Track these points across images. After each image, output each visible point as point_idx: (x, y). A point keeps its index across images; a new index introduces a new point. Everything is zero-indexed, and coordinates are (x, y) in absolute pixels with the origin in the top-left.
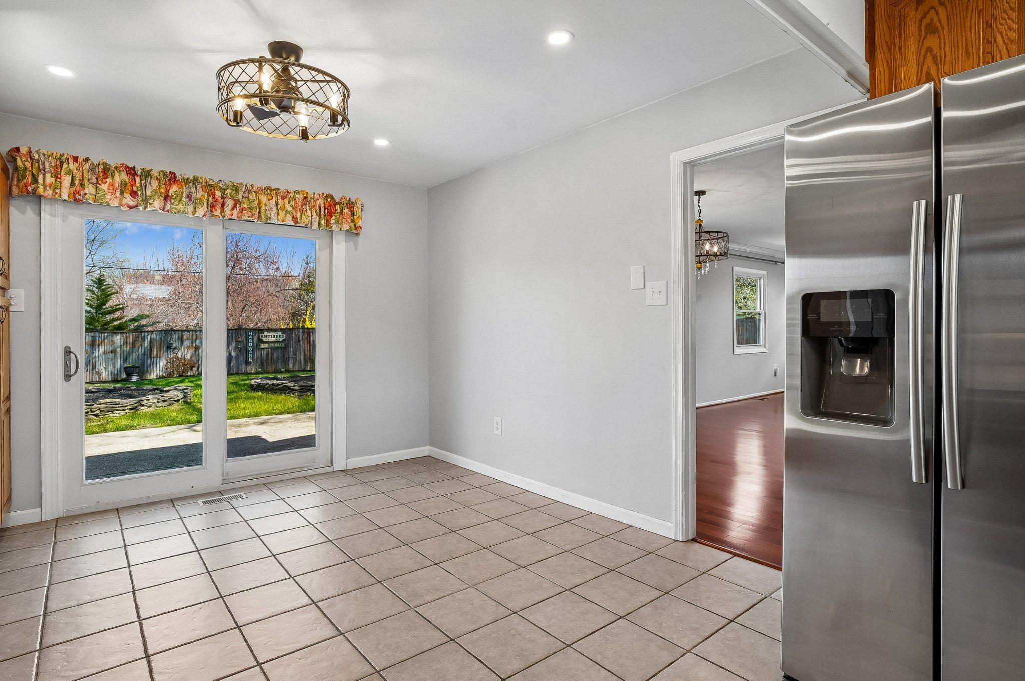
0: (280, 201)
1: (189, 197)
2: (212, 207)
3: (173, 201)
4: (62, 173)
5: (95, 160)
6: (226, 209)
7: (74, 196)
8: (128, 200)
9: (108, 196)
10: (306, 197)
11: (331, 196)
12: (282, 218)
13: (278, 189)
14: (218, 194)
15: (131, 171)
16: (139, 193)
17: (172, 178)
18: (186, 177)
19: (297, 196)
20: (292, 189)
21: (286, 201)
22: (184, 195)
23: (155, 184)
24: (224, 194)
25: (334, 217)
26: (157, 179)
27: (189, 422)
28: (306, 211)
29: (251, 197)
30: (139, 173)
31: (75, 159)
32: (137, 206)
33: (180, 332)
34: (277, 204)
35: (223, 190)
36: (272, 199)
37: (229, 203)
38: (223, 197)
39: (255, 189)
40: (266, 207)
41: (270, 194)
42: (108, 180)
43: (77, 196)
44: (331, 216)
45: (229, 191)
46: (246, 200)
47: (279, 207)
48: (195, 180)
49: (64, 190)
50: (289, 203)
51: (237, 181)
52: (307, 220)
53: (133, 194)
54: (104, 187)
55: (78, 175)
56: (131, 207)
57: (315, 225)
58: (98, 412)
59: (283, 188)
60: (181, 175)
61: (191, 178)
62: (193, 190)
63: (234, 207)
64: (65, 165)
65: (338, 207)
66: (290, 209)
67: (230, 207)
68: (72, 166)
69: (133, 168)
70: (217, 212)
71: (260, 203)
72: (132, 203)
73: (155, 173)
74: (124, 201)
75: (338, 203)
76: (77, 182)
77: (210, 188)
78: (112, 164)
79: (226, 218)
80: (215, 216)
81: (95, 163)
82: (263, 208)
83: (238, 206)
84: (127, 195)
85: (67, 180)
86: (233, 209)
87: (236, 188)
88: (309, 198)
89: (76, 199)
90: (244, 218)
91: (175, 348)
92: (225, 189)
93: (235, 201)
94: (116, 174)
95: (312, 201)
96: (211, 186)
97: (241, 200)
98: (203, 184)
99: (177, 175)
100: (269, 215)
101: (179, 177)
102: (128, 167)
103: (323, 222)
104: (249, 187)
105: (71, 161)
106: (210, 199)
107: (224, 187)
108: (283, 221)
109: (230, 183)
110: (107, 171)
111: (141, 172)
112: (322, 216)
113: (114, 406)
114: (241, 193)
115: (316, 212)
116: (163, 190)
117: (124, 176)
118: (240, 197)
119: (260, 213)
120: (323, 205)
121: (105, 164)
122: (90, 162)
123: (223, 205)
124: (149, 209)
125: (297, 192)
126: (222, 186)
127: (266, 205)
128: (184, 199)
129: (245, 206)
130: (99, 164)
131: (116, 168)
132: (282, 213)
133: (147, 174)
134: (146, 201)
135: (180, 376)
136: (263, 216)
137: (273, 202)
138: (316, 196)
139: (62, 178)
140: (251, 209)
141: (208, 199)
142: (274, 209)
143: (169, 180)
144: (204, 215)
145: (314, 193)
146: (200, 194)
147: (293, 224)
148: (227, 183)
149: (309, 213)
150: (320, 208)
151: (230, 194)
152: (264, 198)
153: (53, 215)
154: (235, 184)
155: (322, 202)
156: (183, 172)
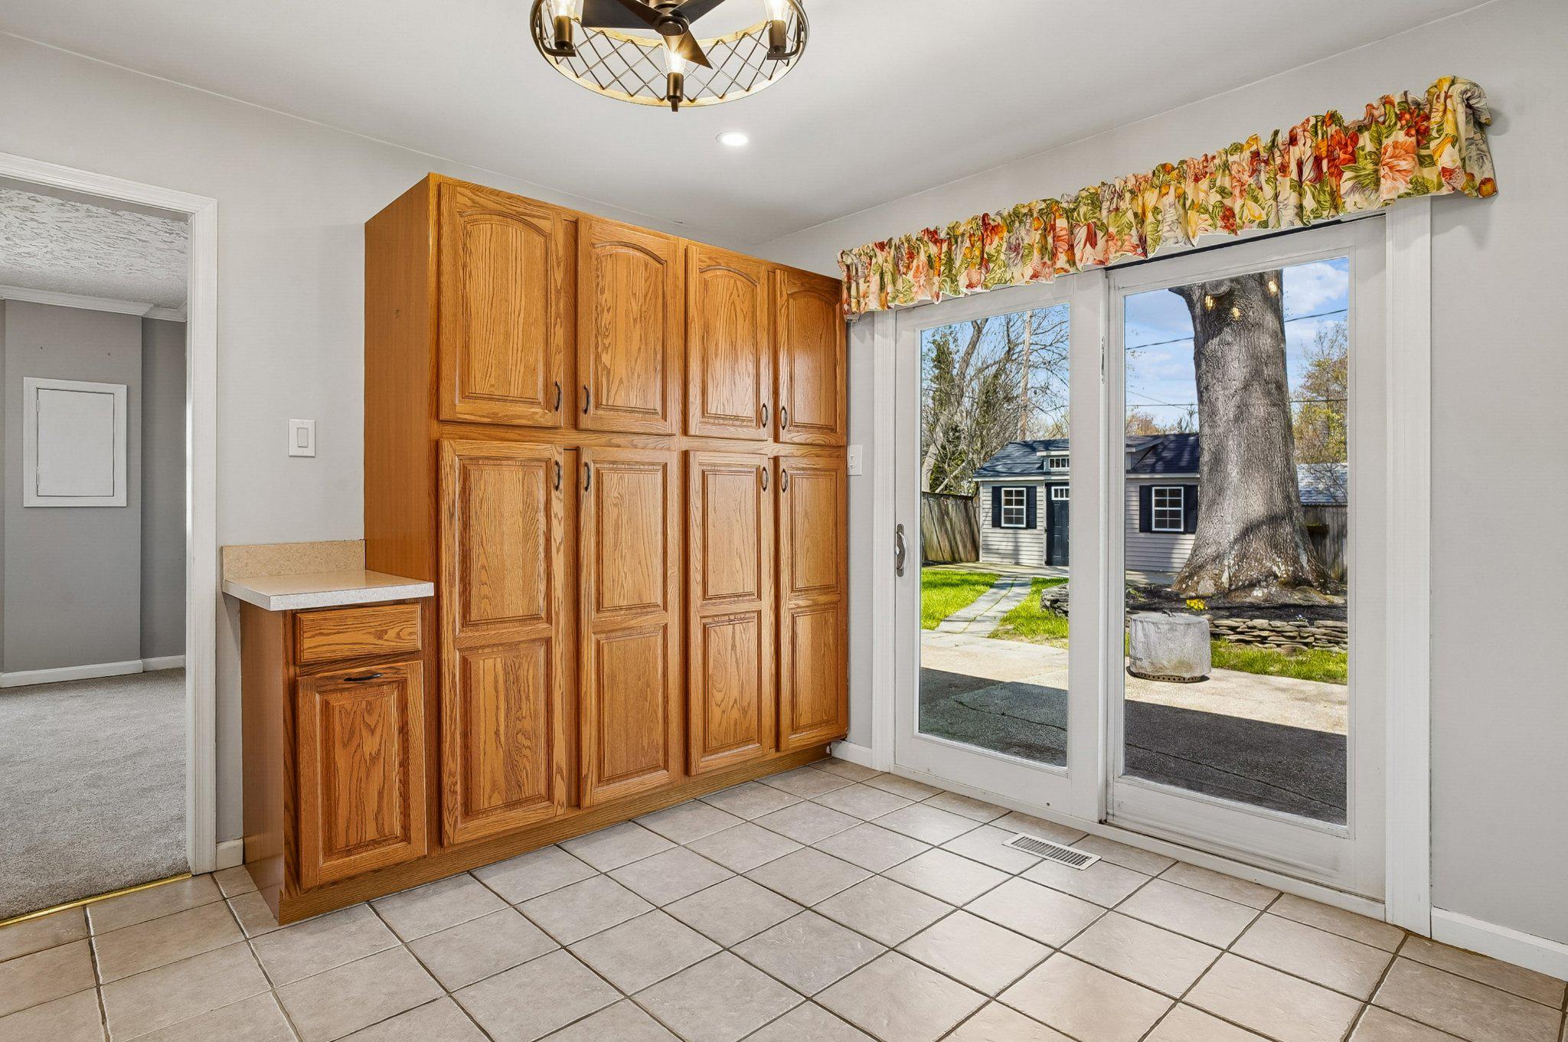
0: (1189, 187)
1: (1015, 248)
2: (1050, 254)
4: (872, 274)
5: (896, 241)
6: (1075, 251)
9: (914, 289)
10: (1256, 155)
11: (1333, 117)
13: (1183, 162)
14: (1061, 223)
15: (933, 235)
17: (987, 226)
18: (1005, 214)
19: (1231, 159)
20: (1215, 147)
21: (1204, 184)
22: (1004, 248)
23: (966, 243)
24: (1072, 219)
25: (1347, 174)
26: (969, 235)
28: (1261, 188)
29: (1123, 205)
30: (944, 236)
31: (881, 246)
32: (939, 292)
34: (1182, 197)
35: (1068, 214)
36: (1168, 193)
37: (1081, 233)
38: (1071, 229)
39: (1130, 186)
41: (1164, 184)
44: (1340, 174)
45: (1083, 209)
46: (1113, 218)
47: (1188, 203)
48: (1016, 216)
50: (1213, 184)
51: (1093, 184)
52: (1264, 213)
55: (885, 268)
59: (1194, 154)
60: (999, 214)
61: (1012, 213)
62: (1021, 233)
63: (1090, 240)
64: (874, 260)
65: (1366, 141)
67: (1081, 244)
69: (937, 232)
70: (1062, 261)
71: (1140, 218)
75: (1361, 128)
77: (1046, 219)
78: (913, 235)
79: (1078, 269)
80: (1056, 271)
81: (899, 242)
82: (1150, 219)
83: (1097, 235)
84: (936, 279)
85: (877, 280)
86: (1088, 246)
87: (1095, 201)
88: (1264, 153)
90: (1112, 261)
92: (1073, 210)
93: (1091, 227)
95: (1276, 155)
96: (1045, 213)
97: (1105, 221)
98: (1034, 214)
99: (993, 217)
100: (1161, 233)
101: (996, 220)
103: (1312, 202)
104: (1120, 185)
105: (878, 251)
106: (1050, 240)
107: (1072, 206)
109: (1084, 194)
110: (911, 249)
111: (947, 233)
112: (1312, 186)
114: (1106, 205)
115: (1289, 180)
116: (977, 253)
118: (1103, 213)
120: (1309, 153)
121: (908, 239)
122: (894, 243)
123: (1071, 245)
124: (963, 291)
125: (1237, 148)
126: (1066, 205)
127: (1155, 211)
128: (1008, 255)
129: (1113, 230)
130: (903, 243)
131: (920, 239)
132: (1194, 219)
133: (953, 234)
137: (1171, 198)
138: (1283, 137)
141: (1044, 241)
142: (1171, 215)
143: (984, 229)
144: (1034, 277)
145: (1276, 133)
146: (1030, 236)
147: (1225, 236)
148: (1074, 194)
149: (1268, 191)
150: (1300, 165)
151: (1085, 215)
152: (1151, 198)
153: (884, 336)
154: (1092, 191)
155: (1304, 150)
156: (999, 205)
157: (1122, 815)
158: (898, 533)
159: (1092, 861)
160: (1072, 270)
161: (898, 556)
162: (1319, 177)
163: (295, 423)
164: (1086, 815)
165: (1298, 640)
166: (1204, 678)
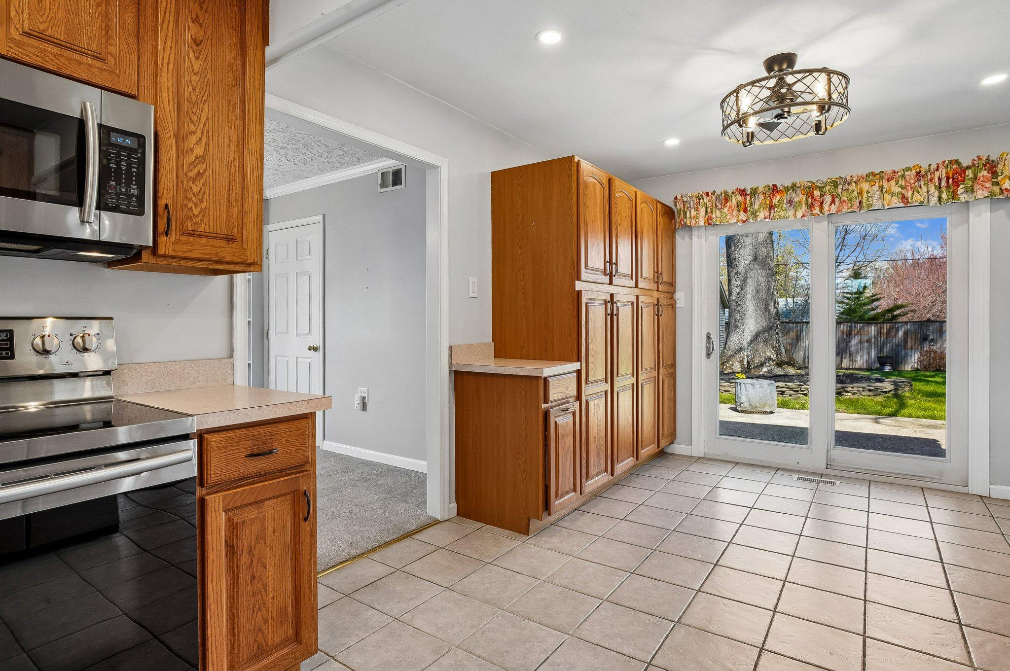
0: (885, 184)
1: (790, 202)
2: (811, 207)
3: (776, 209)
4: (700, 207)
6: (824, 206)
7: (708, 222)
8: (743, 216)
9: (728, 217)
10: (918, 173)
11: (957, 162)
12: (887, 202)
13: (882, 172)
14: (817, 193)
15: (743, 192)
16: (749, 209)
17: (774, 190)
18: (786, 186)
19: (906, 173)
20: (899, 167)
21: (893, 183)
22: (785, 202)
23: (762, 197)
24: (822, 191)
25: (962, 186)
26: (763, 194)
27: (879, 414)
28: (921, 187)
29: (850, 188)
30: (749, 192)
31: (708, 194)
32: (747, 220)
33: (938, 324)
34: (882, 187)
35: (821, 189)
36: (874, 185)
37: (828, 199)
38: (822, 195)
39: (855, 179)
40: (869, 195)
41: (872, 180)
42: (728, 204)
43: (710, 221)
44: (958, 186)
45: (828, 188)
46: (845, 193)
47: (884, 190)
48: (794, 187)
49: (701, 219)
50: (897, 183)
51: (835, 176)
52: (922, 198)
53: (745, 211)
54: (726, 210)
55: (709, 205)
56: (744, 222)
57: (934, 200)
59: (888, 169)
60: (782, 185)
61: (790, 185)
62: (794, 195)
63: (833, 202)
64: (701, 201)
65: (969, 172)
66: (898, 189)
67: (828, 203)
68: (706, 199)
69: (744, 190)
70: (817, 210)
71: (860, 193)
72: (744, 218)
73: (761, 190)
74: (740, 218)
75: (968, 167)
76: (709, 211)
77: (809, 191)
78: (730, 191)
79: (826, 214)
80: (814, 215)
81: (719, 193)
82: (865, 195)
83: (837, 200)
84: (742, 213)
85: (702, 211)
86: (831, 204)
87: (835, 184)
88: (923, 173)
89: (709, 223)
90: (844, 211)
91: (932, 340)
92: (823, 187)
93: (833, 196)
94: (734, 197)
95: (929, 174)
96: (809, 188)
97: (840, 194)
98: (802, 188)
99: (779, 186)
100: (871, 202)
101: (779, 187)
102: (740, 190)
103: (944, 196)
104: (848, 179)
105: (705, 197)
106: (810, 200)
107: (823, 185)
108: (888, 205)
109: (829, 180)
110: (727, 198)
111: (751, 192)
112: (944, 189)
114: (840, 187)
115: (935, 185)
116: (768, 202)
117: (740, 198)
118: (840, 190)
119: (860, 202)
120: (944, 175)
121: (725, 192)
122: (716, 194)
123: (822, 203)
124: (758, 220)
125: (909, 169)
126: (819, 185)
127: (868, 192)
128: (784, 205)
129: (845, 198)
130: (721, 194)
131: (733, 193)
132: (887, 196)
133: (754, 192)
134: (755, 214)
135: (937, 370)
136: (864, 205)
137: (876, 187)
138: (934, 167)
139: (700, 210)
140: (850, 200)
141: (807, 200)
142: (877, 195)
143: (773, 192)
144: (803, 216)
145: (930, 165)
146: (800, 197)
147: (903, 205)
148: (825, 181)
149: (924, 189)
150: (940, 179)
151: (829, 190)
152: (865, 186)
153: (699, 237)
154: (833, 180)
155: (943, 172)
156: (782, 181)
157: (834, 464)
158: (708, 337)
159: (838, 482)
160: (821, 215)
161: (708, 348)
162: (948, 187)
163: (472, 279)
164: (821, 465)
166: (772, 413)
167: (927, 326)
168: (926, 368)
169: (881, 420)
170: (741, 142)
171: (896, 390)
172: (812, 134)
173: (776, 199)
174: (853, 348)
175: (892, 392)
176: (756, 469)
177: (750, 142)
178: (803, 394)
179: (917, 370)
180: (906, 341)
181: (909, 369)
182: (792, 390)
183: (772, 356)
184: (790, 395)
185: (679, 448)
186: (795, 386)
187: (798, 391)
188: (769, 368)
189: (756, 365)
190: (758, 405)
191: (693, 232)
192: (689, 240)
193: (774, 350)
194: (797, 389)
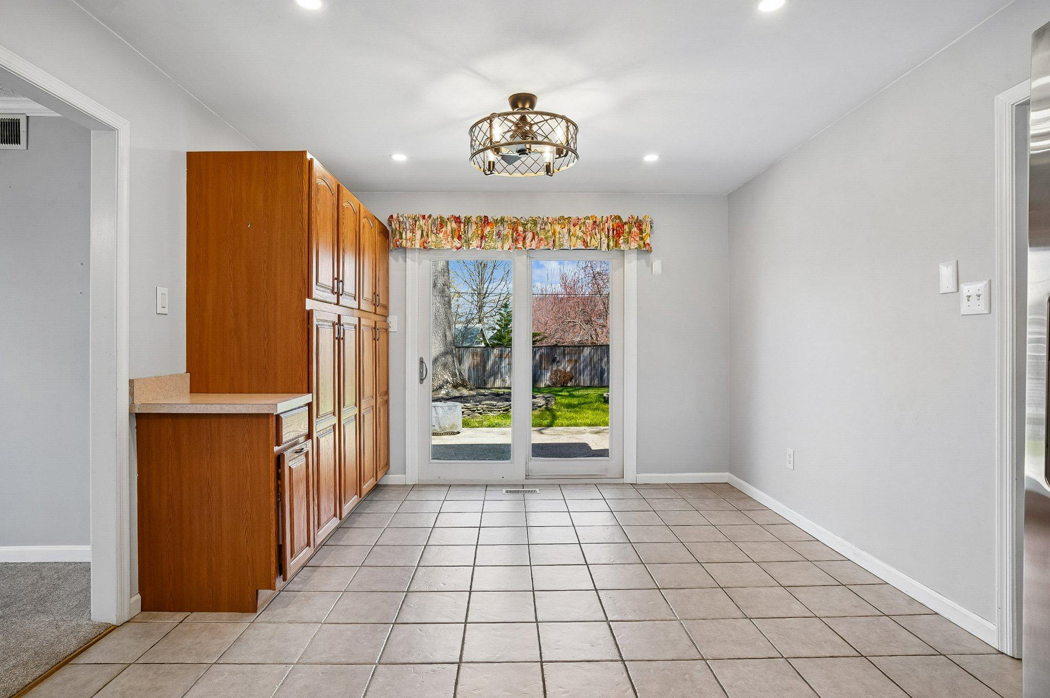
0: (572, 228)
1: (499, 234)
2: (515, 241)
3: (487, 239)
4: (416, 229)
5: (434, 216)
6: (526, 242)
7: (423, 245)
8: (457, 243)
9: (443, 242)
10: (595, 222)
11: (619, 218)
12: (573, 243)
13: (570, 218)
14: (520, 229)
15: (457, 220)
16: (463, 236)
17: (485, 221)
18: (496, 218)
19: (587, 221)
20: (582, 215)
21: (577, 227)
22: (494, 234)
23: (474, 227)
24: (525, 228)
25: (622, 237)
26: (476, 223)
27: (540, 425)
28: (596, 234)
29: (547, 228)
30: (463, 221)
31: (424, 217)
32: (461, 247)
33: (562, 348)
34: (569, 231)
35: (524, 225)
36: (564, 228)
37: (530, 235)
38: (524, 232)
39: (550, 221)
40: (560, 236)
41: (563, 224)
42: (443, 229)
43: (425, 245)
44: (620, 237)
45: (529, 225)
46: (542, 231)
47: (571, 234)
48: (502, 220)
49: (417, 241)
50: (580, 229)
51: (535, 216)
52: (597, 243)
53: (459, 238)
54: (441, 235)
55: (425, 228)
56: (458, 249)
57: (605, 246)
58: (481, 411)
59: (574, 216)
60: (492, 217)
61: (499, 219)
62: (502, 228)
63: (533, 238)
64: (418, 223)
65: (626, 227)
66: (580, 234)
67: (530, 239)
68: (422, 222)
69: (459, 218)
70: (520, 245)
71: (554, 233)
72: (459, 245)
73: (474, 219)
74: (454, 244)
75: (626, 223)
76: (425, 234)
77: (514, 225)
78: (446, 217)
79: (527, 249)
80: (518, 248)
81: (435, 218)
82: (557, 236)
83: (536, 237)
84: (456, 239)
85: (419, 233)
86: (532, 241)
87: (535, 223)
88: (598, 223)
89: (425, 247)
90: (542, 247)
91: (558, 362)
92: (526, 224)
93: (533, 233)
94: (449, 224)
95: (601, 224)
96: (514, 223)
97: (538, 232)
98: (509, 222)
99: (489, 218)
100: (562, 242)
101: (490, 220)
102: (456, 217)
103: (611, 244)
104: (545, 219)
105: (421, 219)
106: (515, 234)
108: (574, 247)
109: (530, 219)
110: (442, 223)
111: (465, 220)
112: (611, 238)
113: (493, 407)
114: (539, 226)
115: (605, 234)
116: (479, 232)
117: (454, 225)
118: (539, 229)
119: (554, 241)
120: (611, 227)
121: (441, 217)
122: (432, 217)
123: (524, 238)
124: (470, 248)
125: (588, 218)
126: (523, 222)
127: (559, 233)
128: (494, 237)
129: (543, 236)
130: (437, 218)
131: (448, 219)
132: (574, 239)
133: (468, 221)
134: (468, 242)
135: (562, 386)
136: (557, 244)
137: (565, 230)
138: (604, 219)
139: (416, 233)
140: (546, 238)
141: (513, 235)
142: (567, 236)
143: (484, 223)
144: (509, 249)
145: (603, 217)
146: (506, 231)
147: (584, 248)
148: (527, 219)
149: (598, 236)
150: (608, 230)
151: (530, 228)
152: (558, 228)
153: (413, 261)
154: (534, 218)
155: (610, 224)
156: (493, 215)
157: (532, 474)
158: (422, 362)
159: (537, 490)
160: (524, 249)
161: (421, 373)
162: (613, 237)
163: (160, 289)
164: (521, 477)
165: (476, 411)
166: (458, 433)
167: (556, 350)
168: (554, 385)
169: (543, 431)
170: (482, 169)
171: (547, 404)
172: (543, 173)
173: (488, 229)
174: (503, 369)
175: (544, 406)
176: (468, 489)
177: (491, 171)
178: (479, 413)
179: (549, 386)
180: (541, 363)
181: (543, 386)
182: (470, 410)
183: (449, 380)
184: (468, 415)
185: (393, 478)
186: (472, 406)
187: (475, 411)
188: (447, 390)
189: (435, 388)
190: (447, 426)
191: (407, 255)
192: (405, 263)
193: (450, 373)
194: (474, 409)
